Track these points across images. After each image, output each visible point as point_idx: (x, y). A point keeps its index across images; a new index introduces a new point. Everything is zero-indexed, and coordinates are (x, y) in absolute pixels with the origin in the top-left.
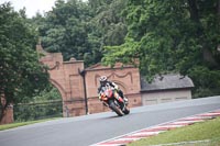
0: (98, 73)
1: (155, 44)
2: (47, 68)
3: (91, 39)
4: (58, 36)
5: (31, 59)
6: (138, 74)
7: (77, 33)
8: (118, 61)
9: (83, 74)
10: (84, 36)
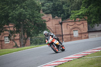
0: (68, 23)
1: (95, 9)
2: (45, 21)
3: (64, 7)
4: (49, 6)
5: (38, 17)
6: (87, 24)
7: (58, 5)
8: (77, 17)
9: (61, 24)
10: (61, 6)
